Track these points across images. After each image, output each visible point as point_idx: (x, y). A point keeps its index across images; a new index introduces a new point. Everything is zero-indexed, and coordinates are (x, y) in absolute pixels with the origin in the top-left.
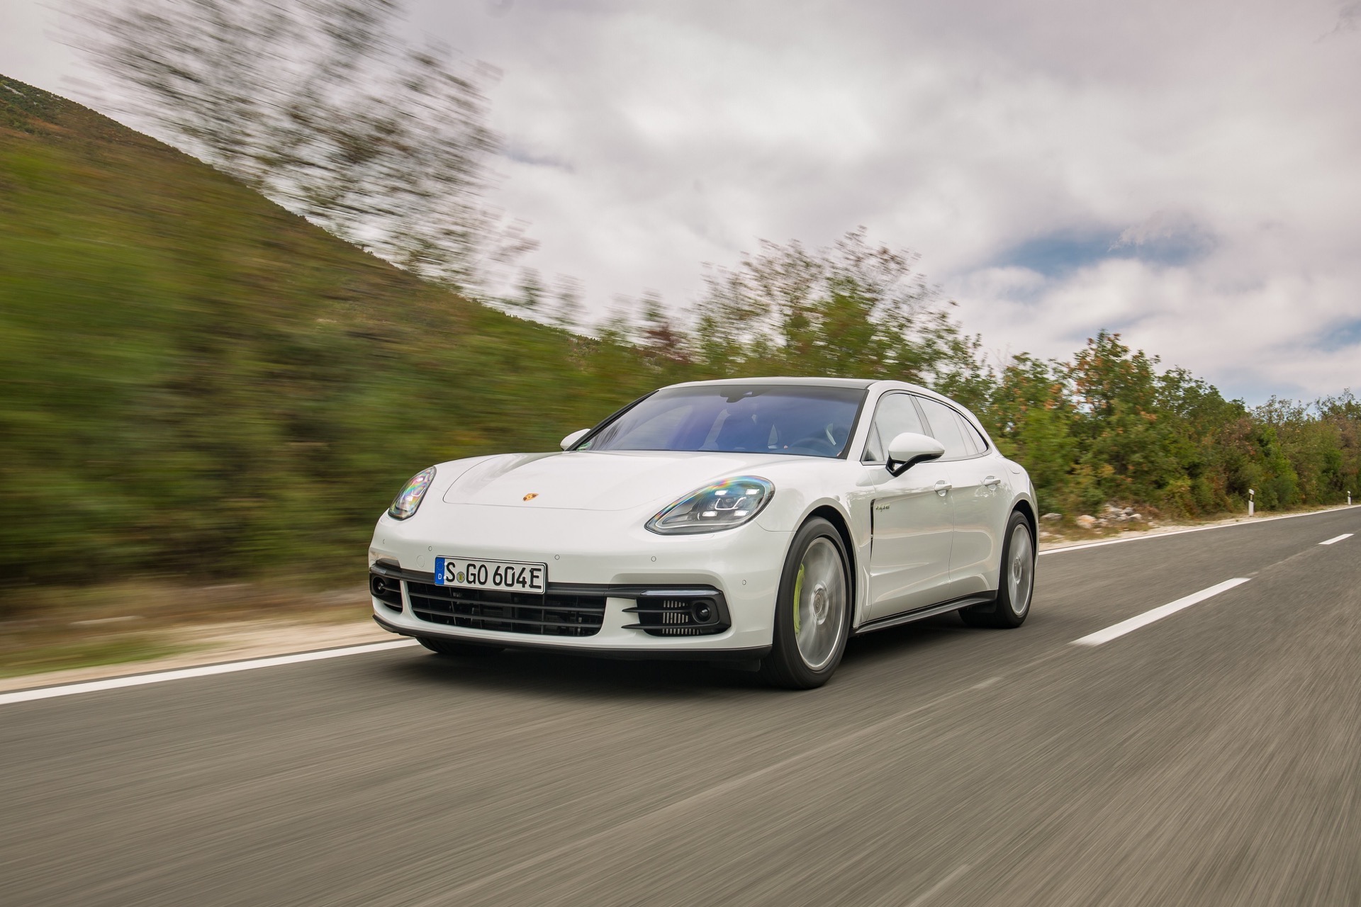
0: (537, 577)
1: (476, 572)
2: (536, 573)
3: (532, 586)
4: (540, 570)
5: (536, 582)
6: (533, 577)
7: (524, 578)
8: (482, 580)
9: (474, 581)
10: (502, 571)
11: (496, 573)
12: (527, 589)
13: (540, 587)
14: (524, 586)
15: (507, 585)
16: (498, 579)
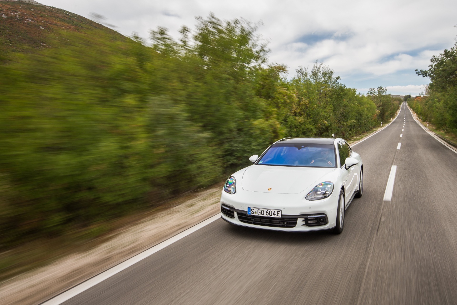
0: (279, 213)
1: (260, 212)
2: (278, 212)
3: (277, 216)
4: (280, 212)
5: (278, 215)
6: (277, 213)
7: (275, 214)
8: (263, 214)
9: (260, 214)
10: (268, 212)
11: (267, 212)
12: (276, 216)
13: (280, 216)
14: (275, 216)
15: (270, 215)
16: (267, 214)
